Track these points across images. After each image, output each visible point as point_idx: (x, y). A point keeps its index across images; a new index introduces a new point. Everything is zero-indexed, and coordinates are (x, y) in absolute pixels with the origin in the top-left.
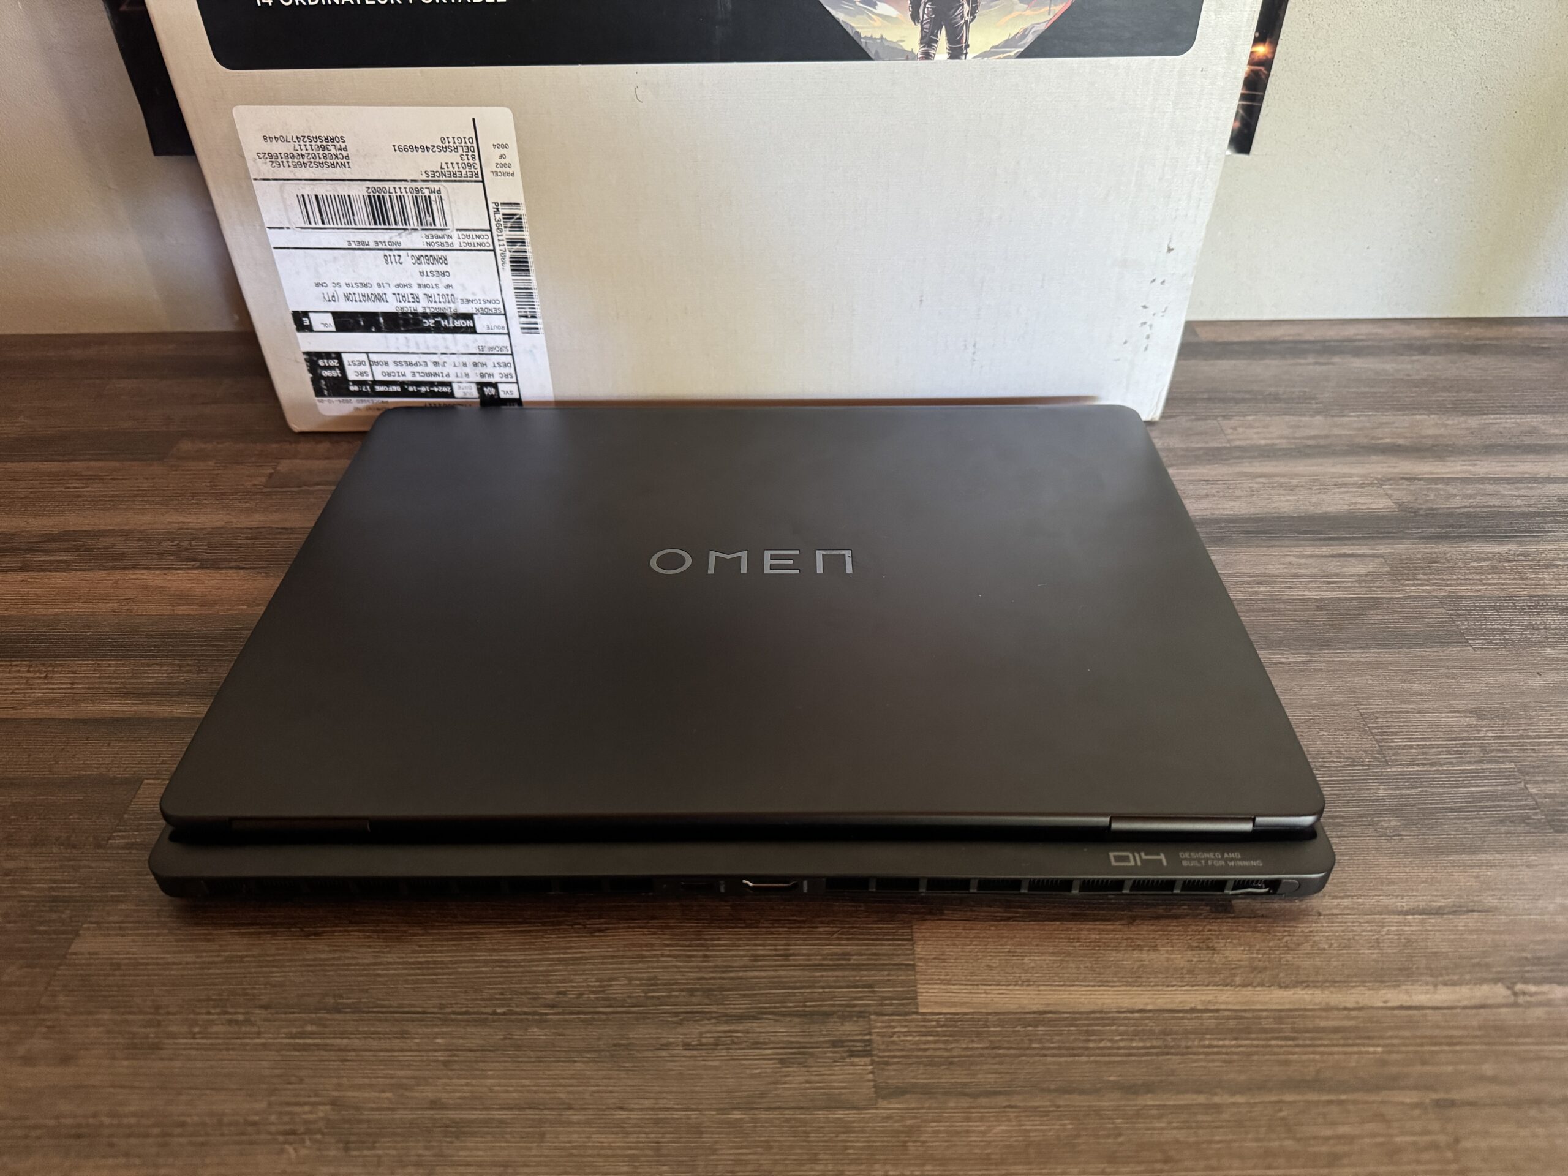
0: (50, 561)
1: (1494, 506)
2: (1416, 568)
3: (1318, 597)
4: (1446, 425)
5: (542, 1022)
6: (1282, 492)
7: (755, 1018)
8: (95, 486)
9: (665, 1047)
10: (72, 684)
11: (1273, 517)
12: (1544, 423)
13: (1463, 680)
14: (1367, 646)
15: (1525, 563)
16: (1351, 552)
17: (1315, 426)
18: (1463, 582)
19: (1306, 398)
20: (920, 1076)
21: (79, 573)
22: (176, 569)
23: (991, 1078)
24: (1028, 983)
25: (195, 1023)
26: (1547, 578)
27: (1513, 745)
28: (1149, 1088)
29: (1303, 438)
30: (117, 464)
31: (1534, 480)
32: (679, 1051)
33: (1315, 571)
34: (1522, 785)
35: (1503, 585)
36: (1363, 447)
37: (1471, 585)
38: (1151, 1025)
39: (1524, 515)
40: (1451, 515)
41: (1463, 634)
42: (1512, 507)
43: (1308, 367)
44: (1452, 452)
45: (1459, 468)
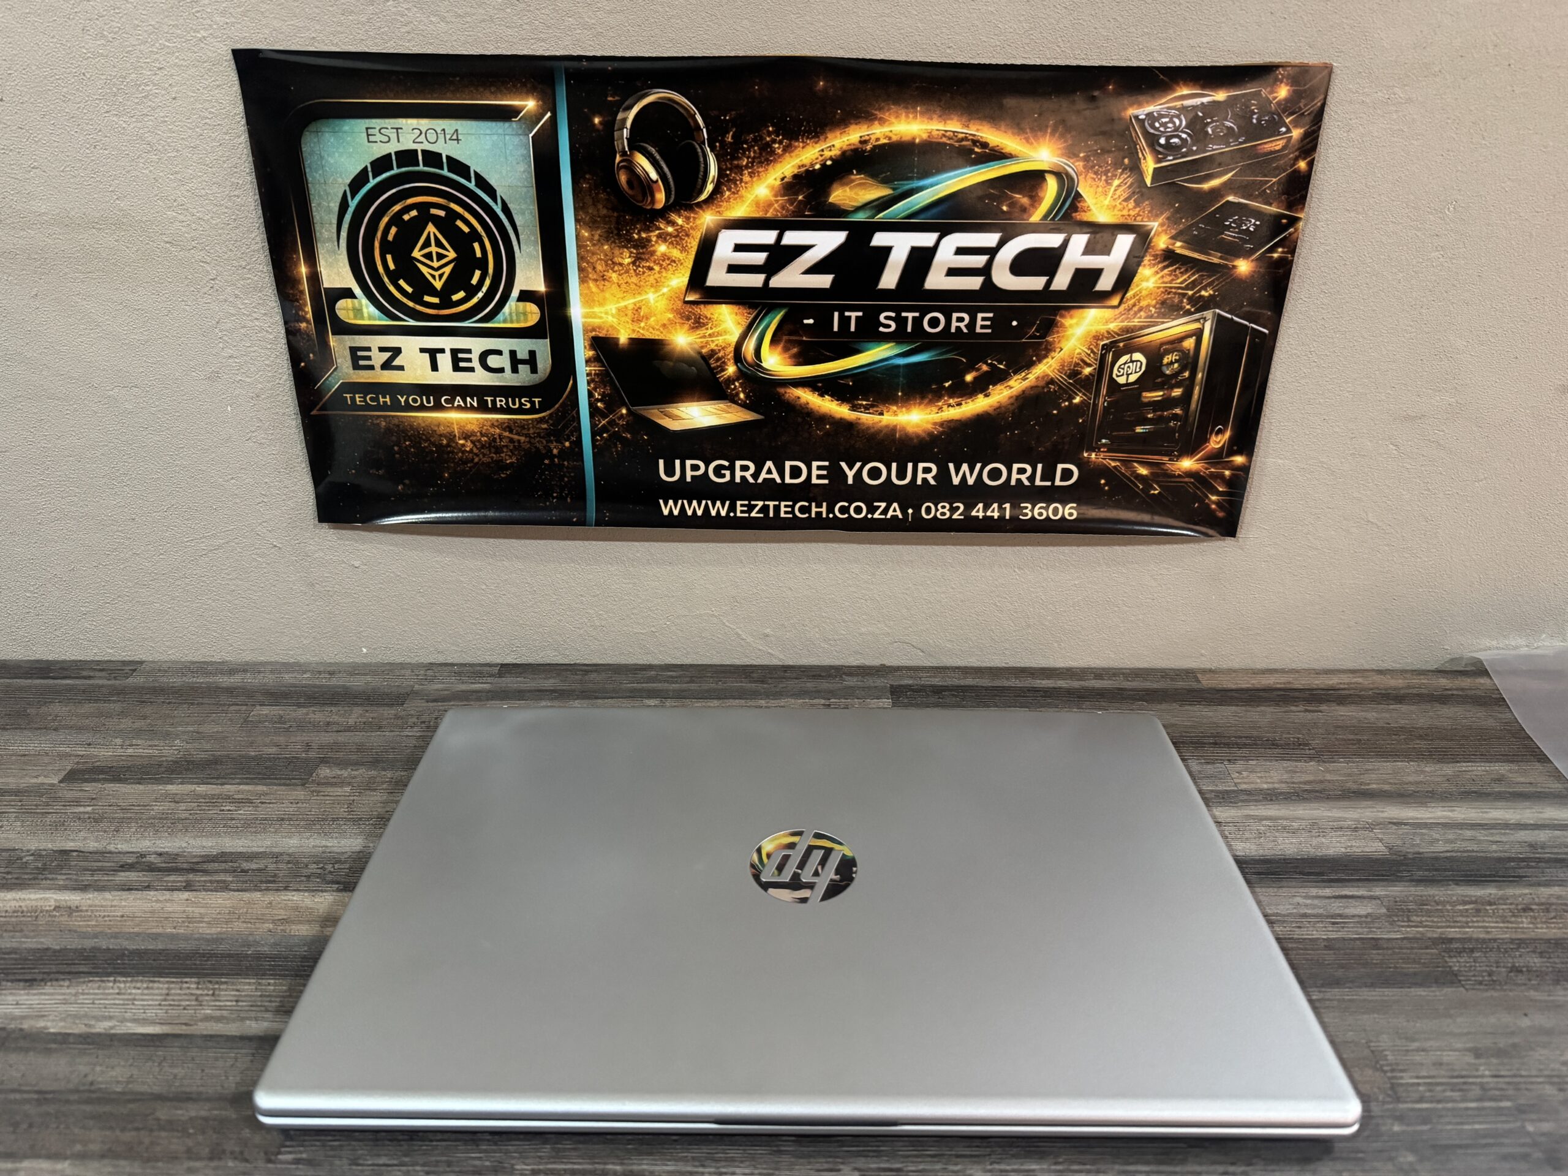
0: (211, 882)
1: (1473, 851)
2: (1409, 911)
3: (1325, 937)
4: (1423, 772)
6: (1285, 835)
8: (246, 809)
10: (237, 1001)
11: (1280, 859)
12: (1510, 771)
13: (1459, 1020)
14: (1372, 985)
15: (1504, 907)
16: (1351, 893)
17: (1309, 771)
18: (1452, 924)
19: (1301, 744)
21: (237, 893)
22: (322, 891)
26: (1525, 922)
27: (1509, 1083)
29: (1301, 783)
30: (265, 788)
31: (1507, 826)
33: (1321, 911)
34: (1518, 1124)
35: (1487, 927)
36: (1354, 792)
37: (1458, 927)
39: (1500, 860)
40: (1436, 859)
41: (1456, 975)
42: (1489, 852)
43: (1298, 714)
44: (1431, 797)
45: (1439, 814)
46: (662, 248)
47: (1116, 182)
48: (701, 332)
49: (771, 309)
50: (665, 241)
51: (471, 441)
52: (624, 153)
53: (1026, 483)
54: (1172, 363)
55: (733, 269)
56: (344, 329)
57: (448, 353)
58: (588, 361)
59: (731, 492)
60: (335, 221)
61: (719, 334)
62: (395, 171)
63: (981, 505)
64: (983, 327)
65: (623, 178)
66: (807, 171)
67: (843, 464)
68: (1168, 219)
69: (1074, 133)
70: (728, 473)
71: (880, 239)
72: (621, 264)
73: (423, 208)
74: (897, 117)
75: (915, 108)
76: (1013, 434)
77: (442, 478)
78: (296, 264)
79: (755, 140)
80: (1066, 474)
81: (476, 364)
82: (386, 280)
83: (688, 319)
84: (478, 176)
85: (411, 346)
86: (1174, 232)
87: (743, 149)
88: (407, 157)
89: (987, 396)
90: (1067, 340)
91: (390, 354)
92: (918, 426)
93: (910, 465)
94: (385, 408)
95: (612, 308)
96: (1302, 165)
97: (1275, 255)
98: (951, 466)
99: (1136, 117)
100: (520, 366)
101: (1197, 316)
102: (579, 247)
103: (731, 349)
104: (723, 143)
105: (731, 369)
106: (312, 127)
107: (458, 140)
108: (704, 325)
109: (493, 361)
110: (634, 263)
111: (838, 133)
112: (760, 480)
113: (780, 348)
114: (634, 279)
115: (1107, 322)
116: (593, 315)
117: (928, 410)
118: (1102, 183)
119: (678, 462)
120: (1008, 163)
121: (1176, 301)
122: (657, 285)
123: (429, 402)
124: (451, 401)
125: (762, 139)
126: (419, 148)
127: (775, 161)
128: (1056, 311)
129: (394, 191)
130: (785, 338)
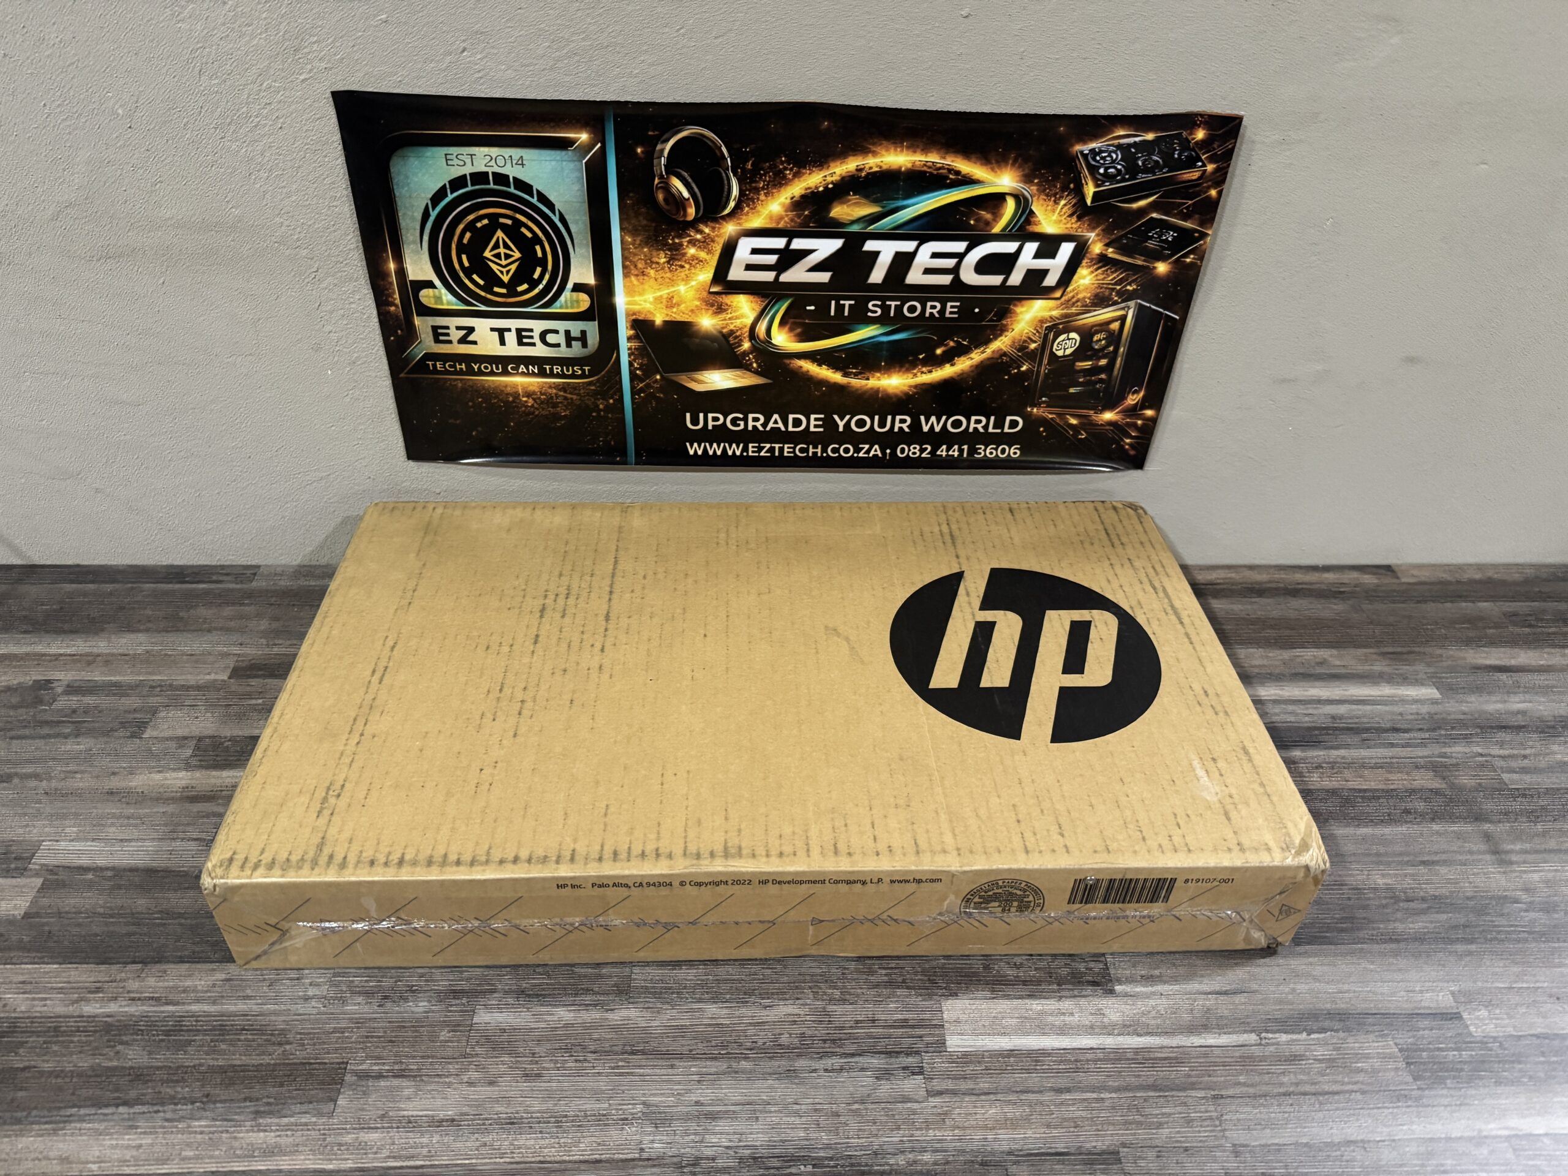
5: (746, 1058)
7: (860, 1055)
9: (815, 1071)
20: (950, 1085)
23: (987, 1085)
24: (1004, 1034)
25: (556, 1062)
28: (1068, 1090)
32: (822, 1073)
38: (1069, 1057)
46: (692, 251)
47: (1063, 202)
48: (723, 316)
49: (780, 298)
50: (694, 245)
51: (534, 399)
52: (661, 176)
53: (981, 430)
54: (1100, 340)
55: (749, 267)
56: (427, 311)
57: (514, 332)
58: (629, 339)
59: (745, 437)
60: (418, 227)
61: (737, 318)
62: (470, 188)
63: (944, 447)
64: (951, 313)
65: (660, 196)
66: (813, 192)
67: (836, 417)
68: (1103, 230)
69: (1030, 164)
70: (742, 423)
71: (870, 246)
72: (658, 263)
73: (494, 218)
74: (887, 150)
75: (902, 143)
76: (972, 393)
77: (509, 426)
78: (386, 261)
79: (770, 167)
80: (1014, 424)
81: (537, 340)
82: (462, 275)
83: (712, 305)
84: (539, 193)
85: (483, 327)
86: (1107, 241)
87: (761, 175)
88: (480, 177)
89: (952, 365)
90: (1018, 322)
91: (464, 332)
92: (896, 388)
93: (889, 418)
94: (461, 373)
95: (650, 297)
96: (1213, 193)
97: (1188, 260)
98: (922, 418)
99: (1082, 152)
100: (573, 343)
101: (1123, 305)
102: (623, 249)
103: (747, 329)
104: (744, 170)
105: (746, 345)
106: (399, 153)
107: (523, 165)
108: (726, 310)
109: (551, 338)
110: (668, 262)
111: (838, 163)
112: (768, 428)
113: (787, 328)
114: (669, 275)
115: (1051, 309)
116: (634, 303)
117: (905, 376)
118: (1051, 203)
119: (701, 415)
120: (976, 187)
121: (1107, 293)
122: (687, 279)
123: (497, 368)
124: (517, 368)
125: (776, 166)
126: (490, 170)
127: (786, 184)
128: (1010, 301)
129: (468, 204)
130: (792, 320)
